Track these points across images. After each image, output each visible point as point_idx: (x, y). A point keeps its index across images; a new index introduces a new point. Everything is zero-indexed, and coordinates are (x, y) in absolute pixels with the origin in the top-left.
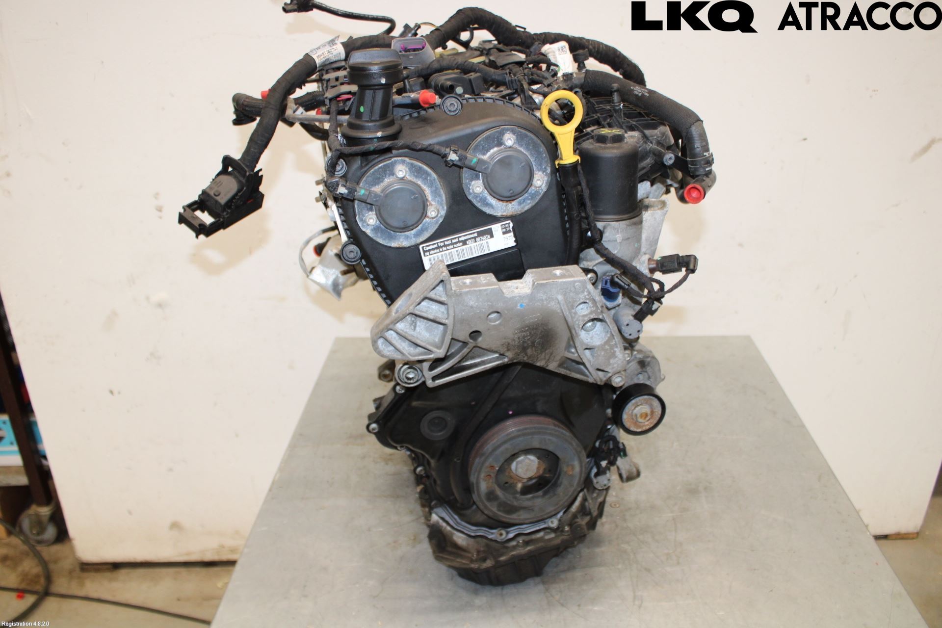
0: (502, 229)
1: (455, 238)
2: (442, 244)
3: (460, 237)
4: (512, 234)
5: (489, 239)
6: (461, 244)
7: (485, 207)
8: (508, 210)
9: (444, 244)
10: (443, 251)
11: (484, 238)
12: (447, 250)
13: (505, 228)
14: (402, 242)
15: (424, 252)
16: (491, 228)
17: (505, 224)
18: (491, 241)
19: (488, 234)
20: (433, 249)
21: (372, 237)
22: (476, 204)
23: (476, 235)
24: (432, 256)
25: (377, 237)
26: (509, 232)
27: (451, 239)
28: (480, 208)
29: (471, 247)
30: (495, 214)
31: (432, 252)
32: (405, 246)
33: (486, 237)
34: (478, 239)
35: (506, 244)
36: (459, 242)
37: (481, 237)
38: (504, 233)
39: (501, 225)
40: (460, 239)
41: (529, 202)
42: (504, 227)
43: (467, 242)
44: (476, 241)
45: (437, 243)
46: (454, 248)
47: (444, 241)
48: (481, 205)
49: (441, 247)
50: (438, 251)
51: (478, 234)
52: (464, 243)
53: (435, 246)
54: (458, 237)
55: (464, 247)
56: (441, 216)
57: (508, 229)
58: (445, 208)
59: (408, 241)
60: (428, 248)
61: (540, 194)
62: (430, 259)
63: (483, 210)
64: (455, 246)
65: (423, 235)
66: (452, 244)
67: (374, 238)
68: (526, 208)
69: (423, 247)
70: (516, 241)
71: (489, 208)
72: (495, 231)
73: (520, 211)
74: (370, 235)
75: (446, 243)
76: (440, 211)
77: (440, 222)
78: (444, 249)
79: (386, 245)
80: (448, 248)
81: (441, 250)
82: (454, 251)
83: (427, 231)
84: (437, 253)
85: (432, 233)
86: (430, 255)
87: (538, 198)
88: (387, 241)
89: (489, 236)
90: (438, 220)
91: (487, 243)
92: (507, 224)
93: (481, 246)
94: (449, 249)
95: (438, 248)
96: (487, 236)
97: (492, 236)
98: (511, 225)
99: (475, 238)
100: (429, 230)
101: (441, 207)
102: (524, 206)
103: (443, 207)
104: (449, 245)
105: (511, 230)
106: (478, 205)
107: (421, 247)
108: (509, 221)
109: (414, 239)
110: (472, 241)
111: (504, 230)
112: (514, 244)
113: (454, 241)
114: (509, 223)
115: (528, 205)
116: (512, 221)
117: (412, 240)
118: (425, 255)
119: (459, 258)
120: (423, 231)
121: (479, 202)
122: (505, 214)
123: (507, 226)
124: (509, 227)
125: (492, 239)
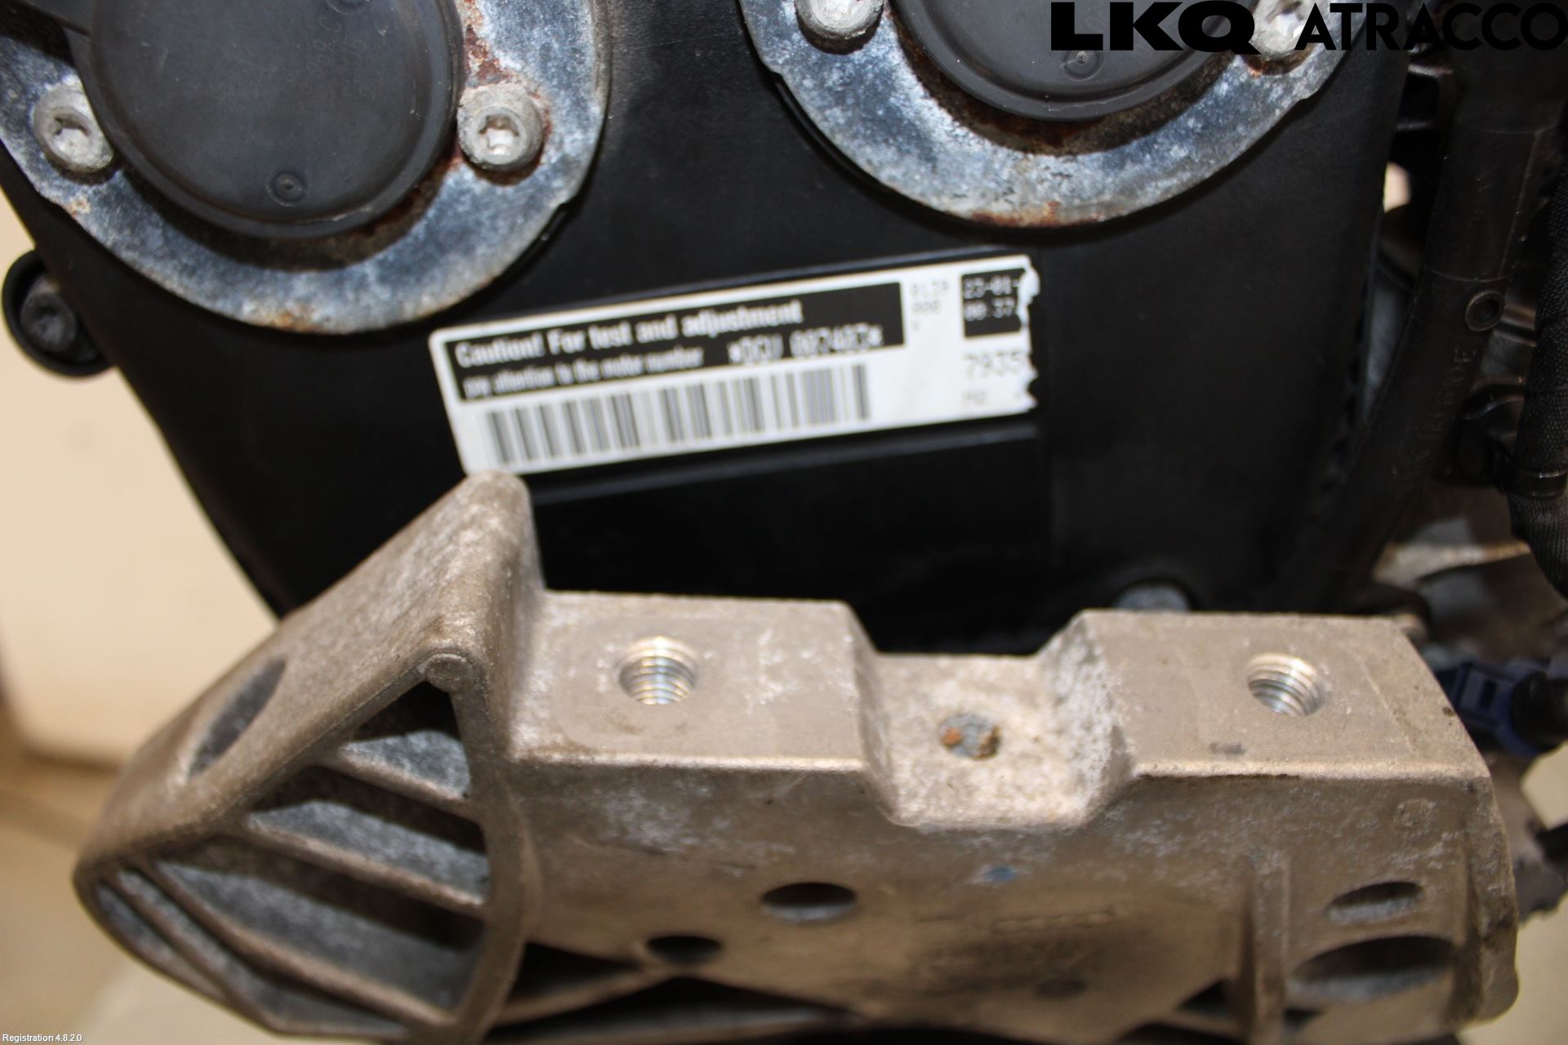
0: (966, 301)
1: (660, 316)
2: (574, 342)
3: (693, 312)
4: (1020, 341)
5: (872, 348)
6: (695, 356)
7: (871, 140)
8: (1030, 185)
9: (588, 341)
10: (576, 383)
11: (843, 337)
12: (603, 379)
13: (988, 298)
14: (305, 302)
15: (462, 374)
16: (894, 290)
17: (988, 277)
18: (882, 363)
19: (871, 322)
20: (516, 366)
21: (109, 244)
22: (814, 115)
23: (793, 313)
24: (504, 405)
25: (142, 247)
26: (1009, 325)
27: (634, 321)
28: (839, 140)
29: (751, 385)
30: (934, 202)
31: (505, 380)
32: (331, 327)
33: (860, 339)
34: (802, 342)
35: (971, 396)
36: (684, 342)
37: (824, 332)
38: (973, 329)
39: (966, 278)
40: (693, 327)
41: (1178, 152)
42: (978, 291)
43: (735, 351)
44: (787, 353)
45: (544, 332)
46: (646, 373)
47: (583, 327)
48: (850, 123)
49: (567, 358)
50: (545, 376)
51: (805, 311)
52: (715, 351)
53: (532, 347)
54: (680, 315)
55: (713, 376)
56: (565, 165)
57: (1001, 308)
58: (596, 110)
59: (341, 295)
60: (482, 356)
61: (1269, 109)
62: (495, 419)
63: (861, 162)
64: (655, 361)
65: (437, 272)
66: (637, 349)
67: (127, 255)
68: (1152, 194)
69: (451, 347)
70: (1033, 388)
71: (902, 152)
72: (919, 308)
73: (1107, 206)
74: (94, 230)
75: (601, 339)
76: (559, 129)
77: (554, 204)
78: (584, 369)
79: (207, 304)
80: (610, 367)
81: (564, 373)
82: (645, 395)
83: (469, 251)
84: (537, 389)
85: (497, 269)
86: (494, 394)
87: (1247, 136)
88: (208, 286)
89: (875, 335)
90: (545, 190)
91: (859, 373)
92: (1001, 274)
93: (820, 384)
94: (615, 378)
95: (547, 360)
96: (862, 328)
97: (894, 336)
98: (1029, 285)
99: (785, 331)
100: (481, 250)
101: (564, 102)
102: (1141, 181)
103: (579, 104)
104: (614, 352)
105: (1023, 314)
106: (831, 120)
107: (438, 341)
108: (1021, 261)
109: (383, 293)
110: (763, 348)
111: (978, 311)
112: (1022, 402)
113: (647, 333)
114: (1017, 274)
115: (1170, 174)
116: (1036, 265)
117: (366, 299)
118: (463, 395)
119: (673, 433)
120: (443, 249)
121: (839, 99)
122: (1000, 209)
123: (998, 286)
124: (1014, 294)
125: (893, 353)
